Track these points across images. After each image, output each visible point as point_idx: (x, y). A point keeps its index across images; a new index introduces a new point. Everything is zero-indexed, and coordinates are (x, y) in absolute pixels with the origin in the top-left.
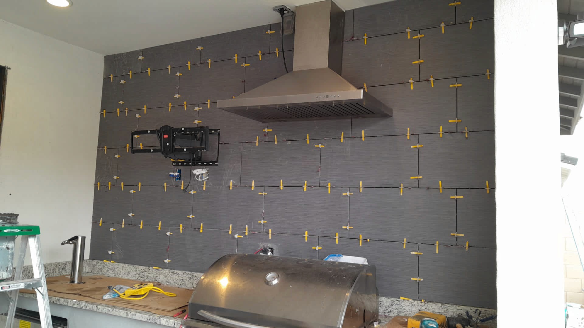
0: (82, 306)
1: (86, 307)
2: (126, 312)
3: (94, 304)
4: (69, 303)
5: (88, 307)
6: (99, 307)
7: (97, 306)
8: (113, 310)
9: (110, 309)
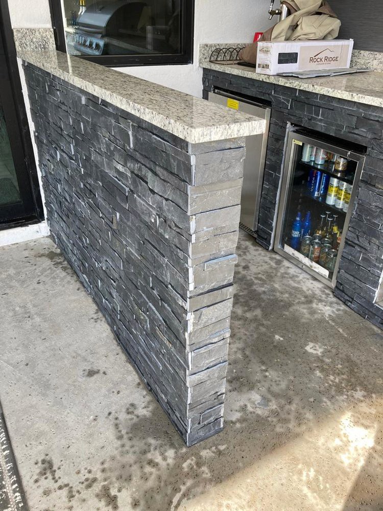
0: (294, 85)
1: (300, 86)
2: (351, 93)
3: (309, 84)
4: (280, 82)
5: (303, 86)
6: (316, 86)
7: (313, 86)
8: (334, 91)
9: (330, 89)
